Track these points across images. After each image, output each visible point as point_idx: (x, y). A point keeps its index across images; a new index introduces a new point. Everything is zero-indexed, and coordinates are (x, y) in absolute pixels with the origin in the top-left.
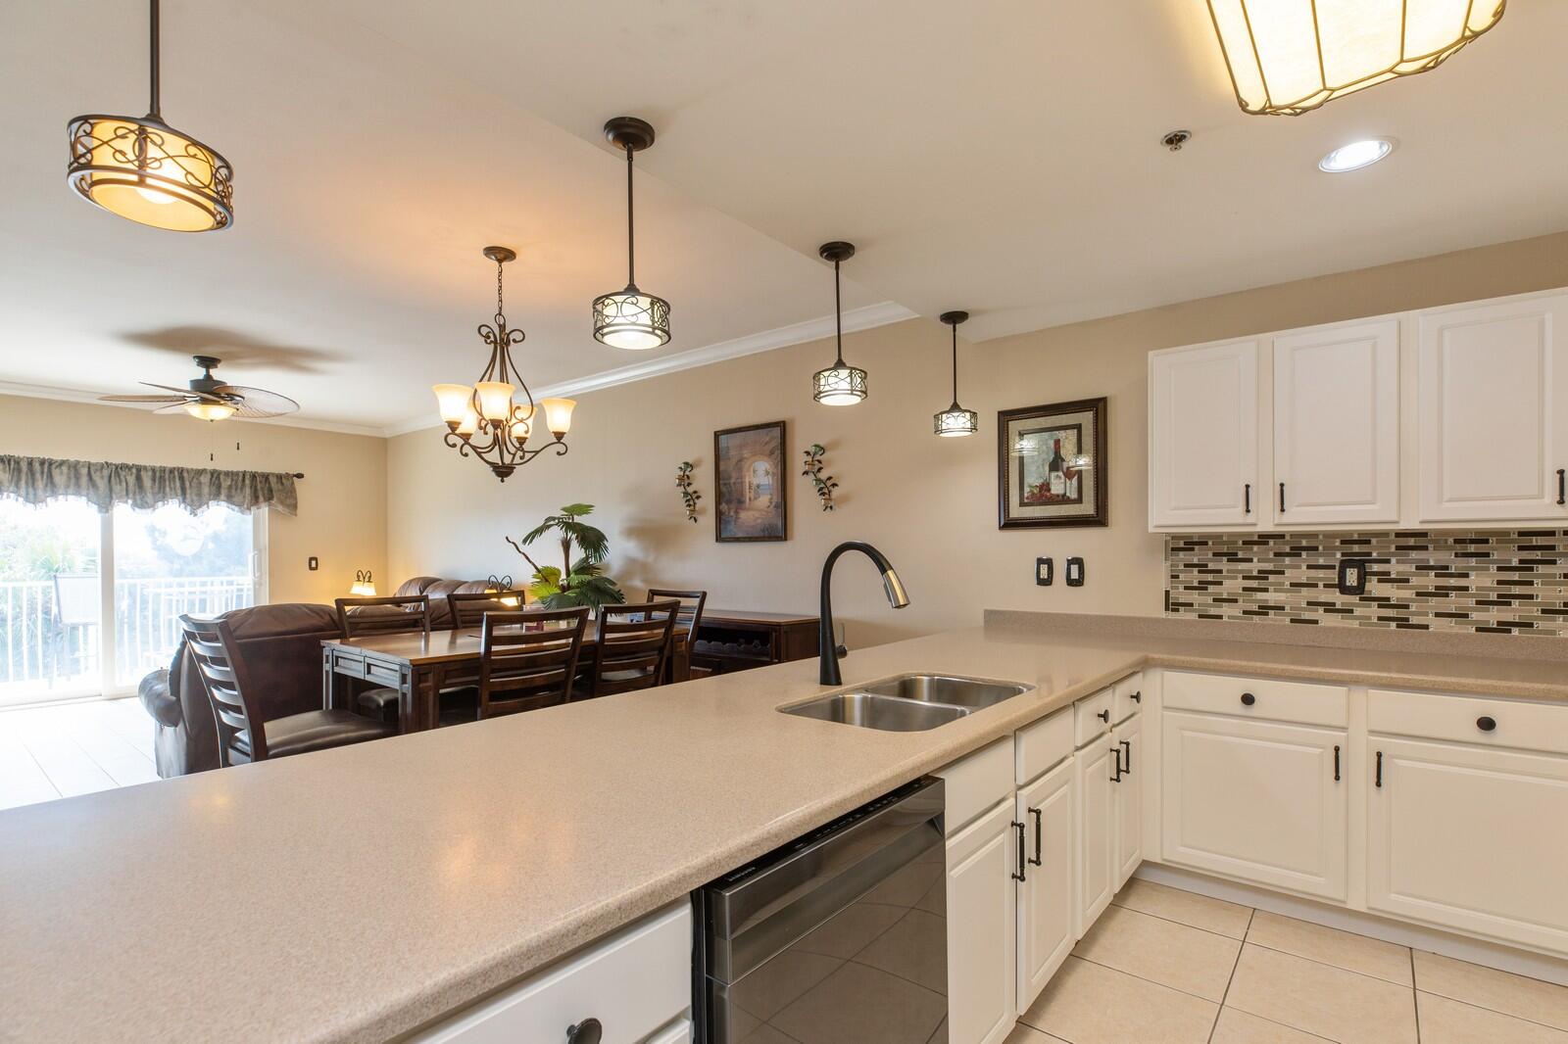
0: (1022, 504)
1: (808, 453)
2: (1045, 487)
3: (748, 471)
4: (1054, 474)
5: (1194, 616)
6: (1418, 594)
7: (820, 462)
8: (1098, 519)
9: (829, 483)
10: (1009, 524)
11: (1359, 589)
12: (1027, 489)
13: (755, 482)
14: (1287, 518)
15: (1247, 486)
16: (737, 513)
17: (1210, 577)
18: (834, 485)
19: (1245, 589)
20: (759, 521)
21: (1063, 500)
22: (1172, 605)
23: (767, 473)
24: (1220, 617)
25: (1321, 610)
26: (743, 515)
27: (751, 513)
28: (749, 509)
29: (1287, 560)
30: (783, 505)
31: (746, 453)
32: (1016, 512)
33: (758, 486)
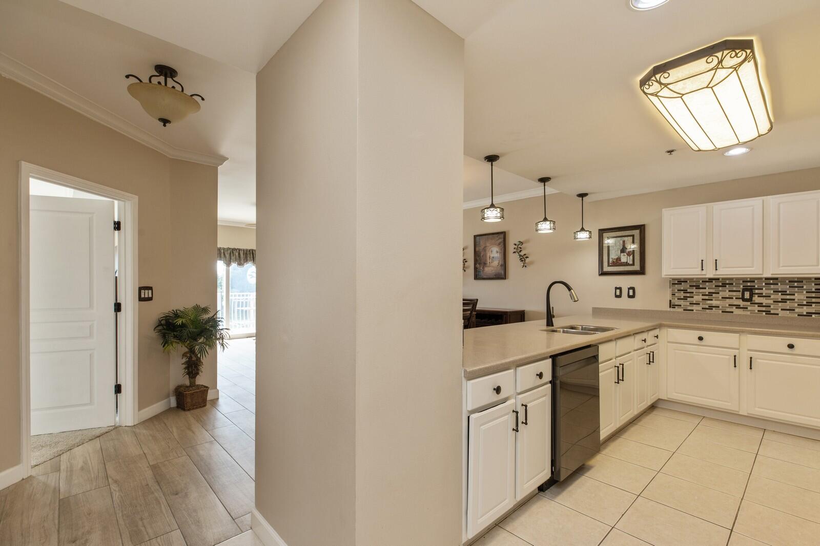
0: (609, 265)
1: (515, 245)
2: (619, 259)
3: (489, 251)
4: (622, 254)
5: (681, 310)
6: (774, 302)
7: (520, 248)
8: (642, 272)
9: (524, 257)
10: (603, 274)
11: (750, 300)
12: (611, 260)
13: (492, 256)
14: (718, 272)
15: (702, 261)
16: (483, 268)
17: (688, 295)
18: (527, 257)
19: (703, 299)
20: (493, 271)
21: (627, 264)
22: (672, 305)
23: (497, 252)
24: (693, 310)
25: (734, 307)
26: (487, 269)
27: (490, 268)
28: (489, 267)
29: (720, 288)
30: (504, 265)
31: (488, 245)
32: (606, 269)
33: (493, 257)
